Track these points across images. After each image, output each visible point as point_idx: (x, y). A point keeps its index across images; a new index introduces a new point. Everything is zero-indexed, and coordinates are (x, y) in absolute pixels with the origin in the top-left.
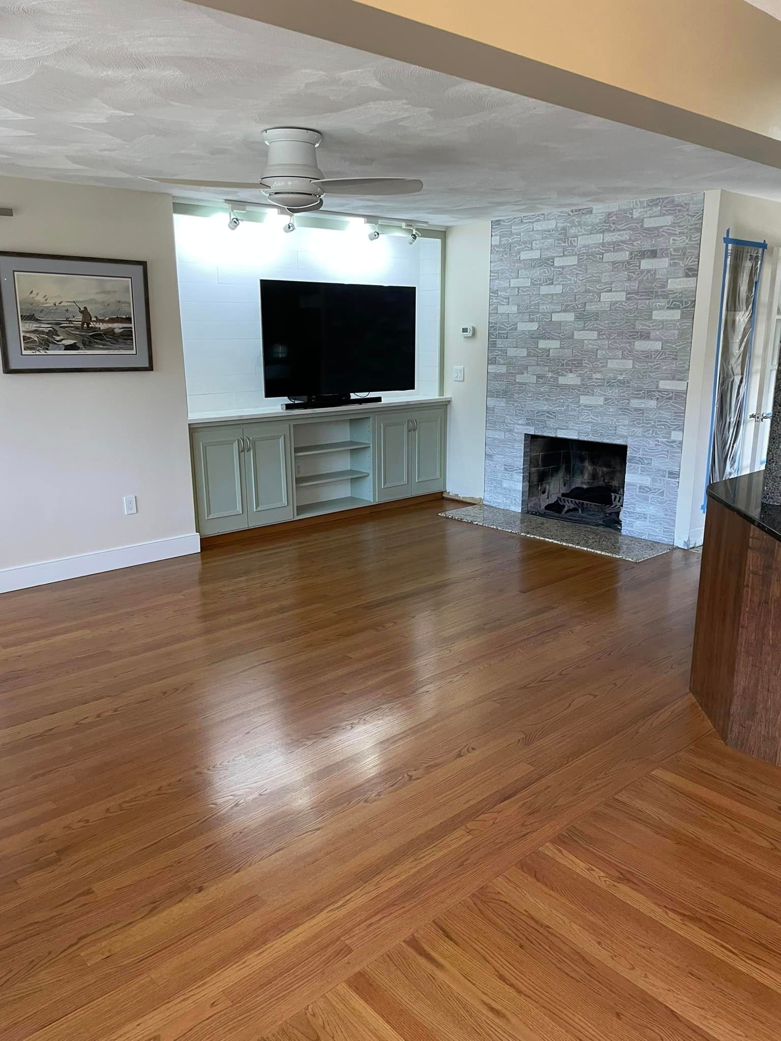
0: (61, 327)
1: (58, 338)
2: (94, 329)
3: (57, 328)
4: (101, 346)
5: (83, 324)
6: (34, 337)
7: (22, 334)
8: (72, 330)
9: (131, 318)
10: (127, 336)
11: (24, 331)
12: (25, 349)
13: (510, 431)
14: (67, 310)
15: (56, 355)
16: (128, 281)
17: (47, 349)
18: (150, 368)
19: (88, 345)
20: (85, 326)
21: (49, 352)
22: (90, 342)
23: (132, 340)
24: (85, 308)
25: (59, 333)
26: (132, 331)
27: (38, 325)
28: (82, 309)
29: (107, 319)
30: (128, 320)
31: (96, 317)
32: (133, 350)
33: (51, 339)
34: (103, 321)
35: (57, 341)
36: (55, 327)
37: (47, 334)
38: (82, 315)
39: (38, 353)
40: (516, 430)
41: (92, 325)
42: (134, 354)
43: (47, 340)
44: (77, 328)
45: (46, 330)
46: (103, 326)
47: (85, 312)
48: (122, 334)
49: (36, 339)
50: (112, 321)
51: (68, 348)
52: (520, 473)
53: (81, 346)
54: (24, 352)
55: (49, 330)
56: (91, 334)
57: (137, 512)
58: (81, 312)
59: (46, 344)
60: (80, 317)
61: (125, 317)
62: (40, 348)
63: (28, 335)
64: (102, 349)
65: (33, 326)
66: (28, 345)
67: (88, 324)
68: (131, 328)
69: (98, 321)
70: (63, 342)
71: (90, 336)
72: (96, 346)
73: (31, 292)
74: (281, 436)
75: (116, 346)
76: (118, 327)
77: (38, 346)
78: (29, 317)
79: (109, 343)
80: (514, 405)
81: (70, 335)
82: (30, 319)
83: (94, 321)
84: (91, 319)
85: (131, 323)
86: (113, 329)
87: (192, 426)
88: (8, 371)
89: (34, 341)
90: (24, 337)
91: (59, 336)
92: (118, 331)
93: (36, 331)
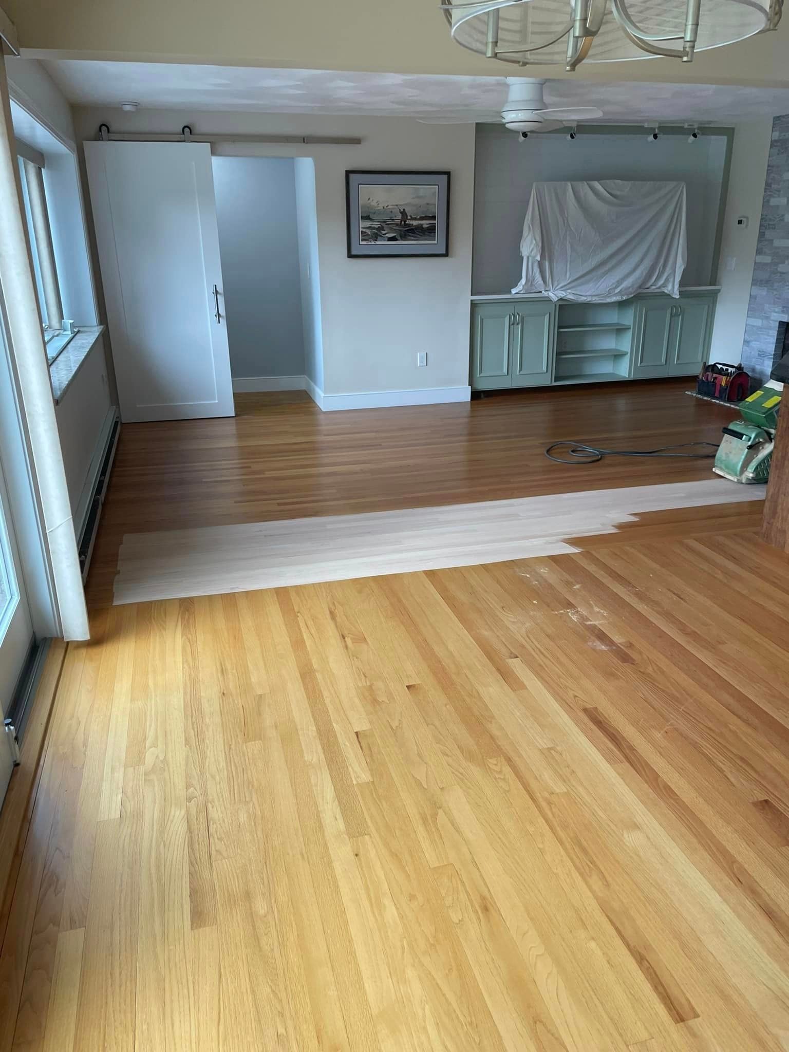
0: (386, 224)
1: (384, 232)
2: (409, 225)
3: (384, 225)
4: (412, 238)
5: (401, 222)
6: (368, 231)
8: (393, 226)
9: (435, 216)
10: (431, 230)
11: (362, 228)
12: (362, 241)
13: (767, 318)
14: (392, 212)
15: (382, 245)
16: (435, 188)
17: (376, 241)
18: (446, 255)
19: (404, 237)
20: (403, 223)
21: (378, 243)
22: (405, 235)
23: (435, 232)
24: (404, 210)
25: (385, 229)
26: (435, 226)
27: (371, 223)
28: (402, 210)
29: (418, 217)
30: (434, 218)
31: (411, 216)
32: (435, 241)
33: (379, 233)
34: (415, 219)
35: (383, 234)
36: (383, 224)
37: (377, 229)
38: (401, 215)
39: (370, 243)
40: (772, 318)
41: (407, 222)
42: (435, 244)
43: (377, 233)
44: (397, 225)
45: (377, 227)
46: (415, 223)
47: (403, 213)
48: (428, 229)
49: (369, 233)
50: (422, 218)
51: (390, 239)
52: (771, 358)
53: (399, 238)
54: (361, 243)
55: (379, 227)
56: (406, 229)
57: (427, 365)
58: (401, 213)
59: (376, 237)
60: (400, 217)
61: (431, 215)
62: (371, 240)
63: (364, 230)
64: (412, 240)
65: (368, 224)
66: (364, 238)
67: (405, 222)
68: (435, 224)
69: (412, 219)
70: (387, 235)
71: (406, 230)
72: (409, 238)
73: (369, 199)
74: (547, 314)
75: (423, 238)
76: (425, 223)
77: (370, 238)
78: (366, 218)
79: (418, 236)
80: (773, 293)
81: (392, 230)
83: (410, 219)
84: (407, 217)
85: (435, 220)
86: (422, 225)
87: (474, 302)
88: (350, 256)
89: (368, 235)
90: (362, 231)
91: (384, 231)
92: (425, 226)
93: (370, 227)
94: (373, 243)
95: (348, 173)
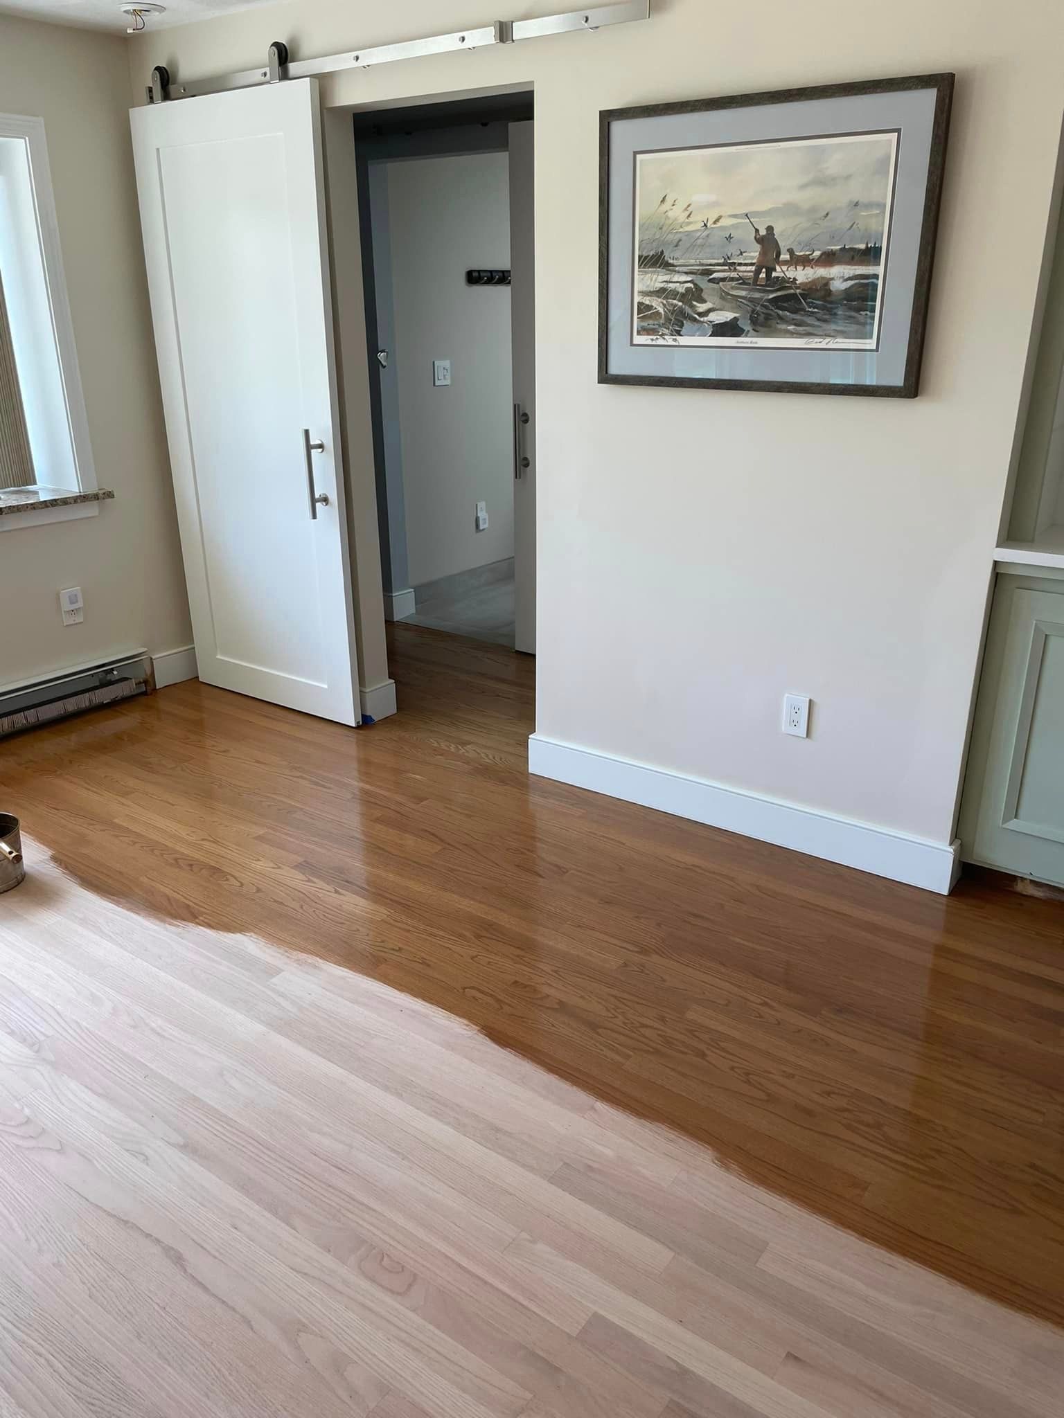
0: (710, 281)
1: (702, 307)
2: (782, 283)
3: (703, 282)
4: (791, 328)
5: (758, 272)
6: (657, 304)
7: (637, 299)
8: (732, 288)
9: (879, 250)
12: (639, 333)
14: (729, 238)
15: (697, 348)
18: (910, 390)
19: (763, 321)
20: (763, 275)
21: (682, 340)
22: (768, 317)
23: (873, 310)
24: (770, 229)
25: (704, 295)
26: (876, 286)
27: (667, 278)
28: (763, 232)
29: (817, 253)
30: (871, 254)
31: (791, 251)
32: (871, 337)
33: (688, 310)
34: (805, 261)
35: (700, 314)
37: (683, 297)
38: (758, 247)
39: (661, 342)
41: (778, 273)
42: (872, 349)
43: (681, 312)
44: (743, 281)
46: (802, 275)
47: (767, 241)
48: (848, 295)
49: (661, 310)
50: (829, 258)
51: (721, 330)
53: (747, 327)
54: (638, 339)
55: (688, 290)
56: (771, 296)
57: (811, 735)
58: (760, 240)
59: (678, 321)
60: (754, 253)
61: (863, 246)
62: (666, 331)
63: (647, 301)
64: (792, 334)
65: (657, 279)
66: (645, 324)
67: (770, 270)
68: (876, 277)
69: (796, 261)
71: (770, 301)
72: (783, 326)
73: (663, 200)
76: (840, 276)
77: (664, 325)
78: (655, 261)
79: (810, 320)
82: (654, 265)
83: (786, 263)
84: (778, 254)
85: (877, 263)
86: (826, 282)
87: (1001, 570)
88: (605, 377)
89: (658, 313)
90: (640, 304)
91: (704, 301)
92: (838, 286)
93: (663, 290)
94: (671, 342)
95: (607, 118)
